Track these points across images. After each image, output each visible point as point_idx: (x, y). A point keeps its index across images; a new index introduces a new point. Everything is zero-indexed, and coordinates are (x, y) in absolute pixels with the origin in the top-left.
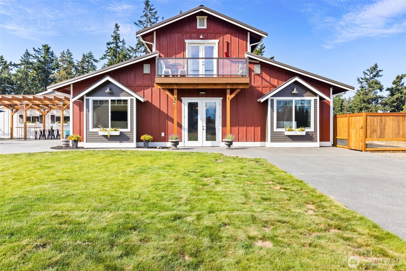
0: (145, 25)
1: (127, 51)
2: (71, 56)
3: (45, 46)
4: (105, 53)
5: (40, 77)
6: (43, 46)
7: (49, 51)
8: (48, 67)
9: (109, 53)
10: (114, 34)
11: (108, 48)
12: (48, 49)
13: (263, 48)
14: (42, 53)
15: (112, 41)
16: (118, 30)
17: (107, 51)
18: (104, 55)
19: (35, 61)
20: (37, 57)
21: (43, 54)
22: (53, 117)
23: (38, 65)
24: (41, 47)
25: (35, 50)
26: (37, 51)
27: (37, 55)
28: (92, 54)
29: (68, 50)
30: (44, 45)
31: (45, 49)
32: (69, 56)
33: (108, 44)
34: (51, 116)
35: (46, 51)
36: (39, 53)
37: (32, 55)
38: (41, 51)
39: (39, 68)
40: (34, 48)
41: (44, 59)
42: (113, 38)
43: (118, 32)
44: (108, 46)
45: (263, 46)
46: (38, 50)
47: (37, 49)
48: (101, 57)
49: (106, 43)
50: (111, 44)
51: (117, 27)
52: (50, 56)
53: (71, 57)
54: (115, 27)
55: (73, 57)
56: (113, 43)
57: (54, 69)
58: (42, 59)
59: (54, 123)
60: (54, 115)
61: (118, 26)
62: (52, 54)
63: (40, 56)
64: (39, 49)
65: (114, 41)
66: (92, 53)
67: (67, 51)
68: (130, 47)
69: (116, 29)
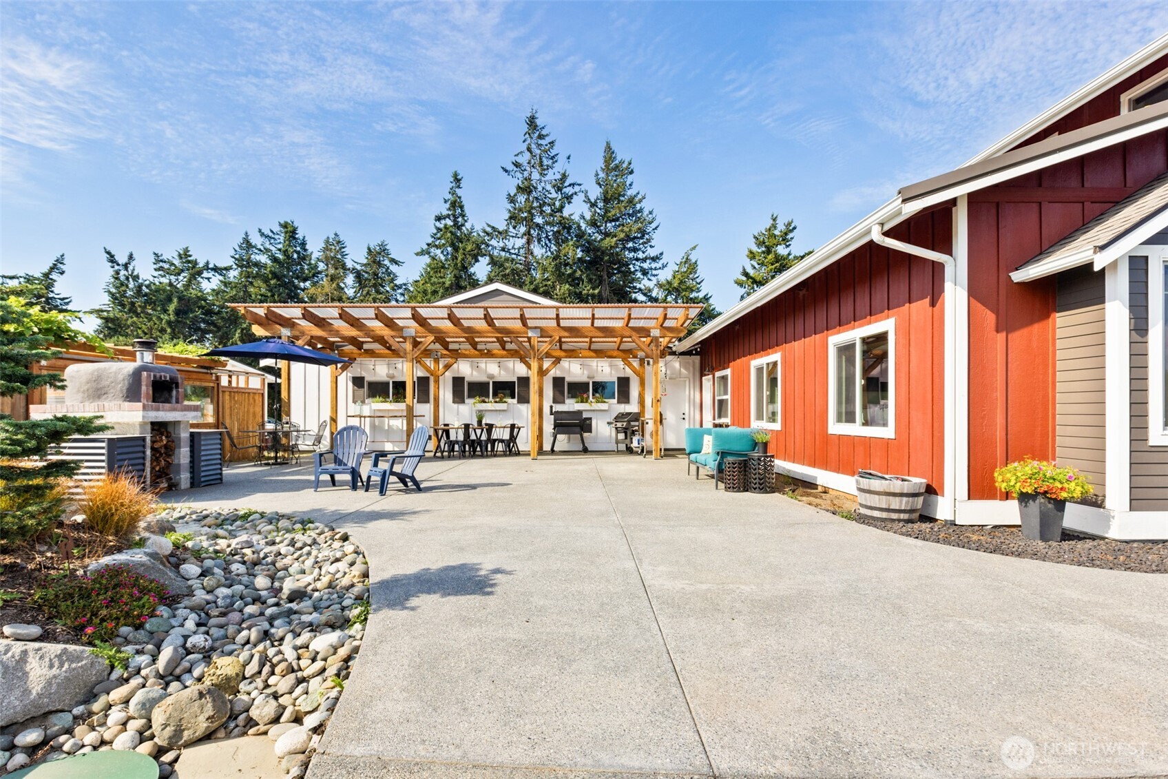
0: (526, 174)
1: (482, 234)
2: (344, 248)
3: (285, 226)
4: (430, 240)
5: (276, 297)
6: (281, 225)
7: (297, 236)
8: (294, 274)
9: (439, 239)
10: (450, 196)
11: (439, 229)
12: (294, 231)
13: (791, 231)
14: (279, 241)
15: (445, 212)
16: (459, 187)
17: (435, 234)
18: (428, 245)
19: (263, 259)
20: (267, 250)
21: (280, 243)
22: (458, 382)
23: (273, 269)
24: (277, 229)
25: (262, 234)
26: (267, 237)
27: (268, 246)
28: (387, 247)
29: (336, 234)
30: (282, 222)
31: (286, 233)
32: (338, 248)
33: (439, 219)
34: (454, 379)
35: (290, 237)
36: (272, 241)
37: (255, 247)
38: (276, 237)
39: (275, 275)
40: (260, 231)
41: (285, 255)
42: (448, 205)
43: (458, 191)
44: (438, 224)
45: (793, 225)
46: (271, 234)
47: (267, 232)
48: (419, 250)
49: (433, 217)
50: (444, 219)
51: (457, 180)
52: (298, 249)
53: (343, 250)
54: (452, 179)
55: (346, 250)
56: (448, 216)
57: (305, 280)
58: (280, 256)
59: (463, 402)
60: (464, 378)
61: (459, 177)
62: (303, 244)
63: (273, 249)
64: (272, 231)
65: (450, 213)
66: (386, 243)
67: (334, 236)
68: (489, 226)
69: (454, 184)
